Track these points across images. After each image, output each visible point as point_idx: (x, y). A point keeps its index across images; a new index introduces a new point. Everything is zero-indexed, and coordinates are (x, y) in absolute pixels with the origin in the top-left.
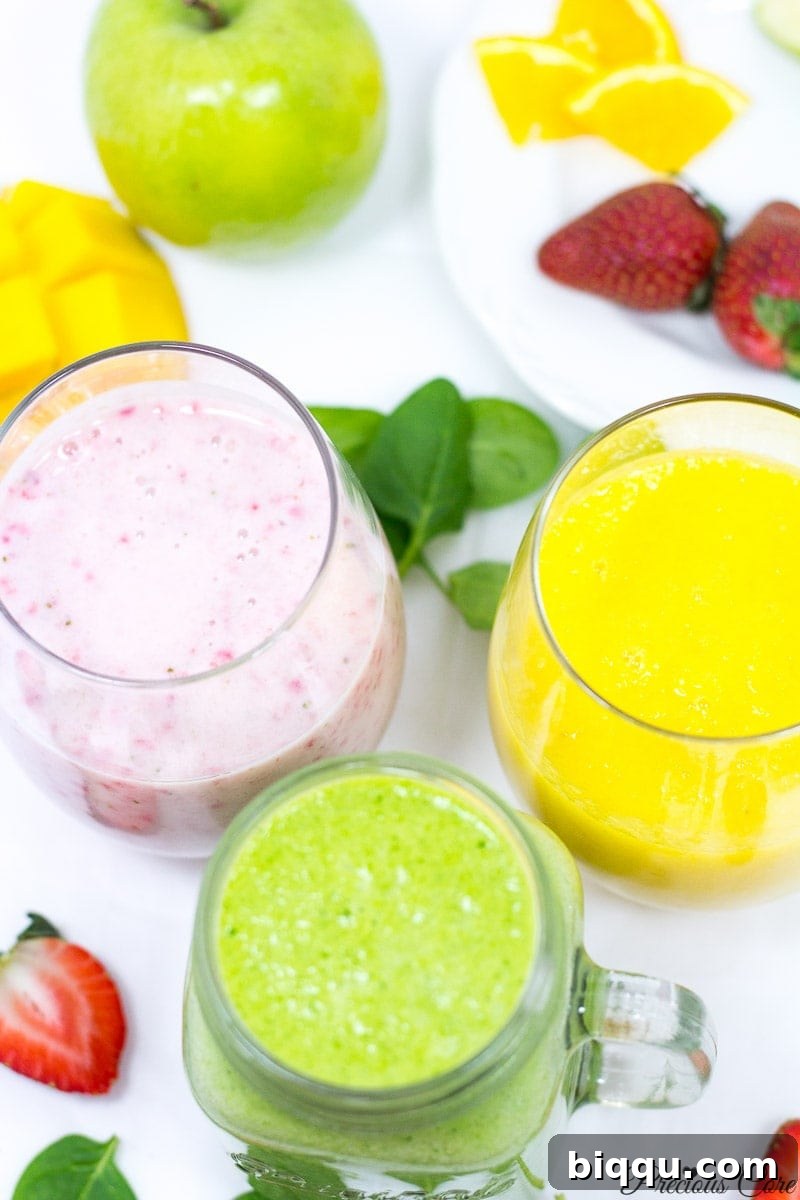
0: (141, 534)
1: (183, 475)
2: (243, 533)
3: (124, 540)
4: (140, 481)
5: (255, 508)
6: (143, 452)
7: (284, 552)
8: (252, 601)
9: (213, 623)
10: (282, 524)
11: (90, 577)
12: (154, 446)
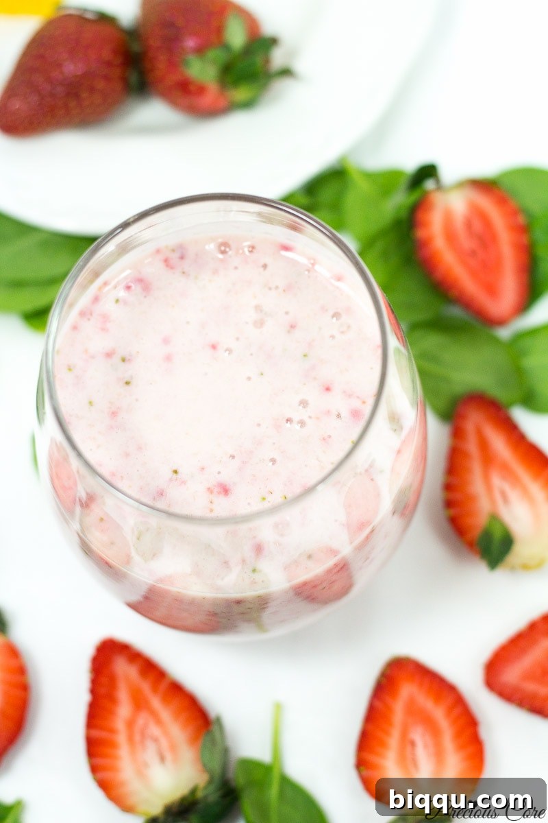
0: (229, 351)
1: (293, 327)
2: (304, 403)
3: (214, 347)
4: (258, 308)
5: (328, 389)
6: (277, 287)
7: (324, 439)
8: (273, 461)
9: (233, 457)
10: (339, 416)
11: (168, 358)
12: (288, 289)
